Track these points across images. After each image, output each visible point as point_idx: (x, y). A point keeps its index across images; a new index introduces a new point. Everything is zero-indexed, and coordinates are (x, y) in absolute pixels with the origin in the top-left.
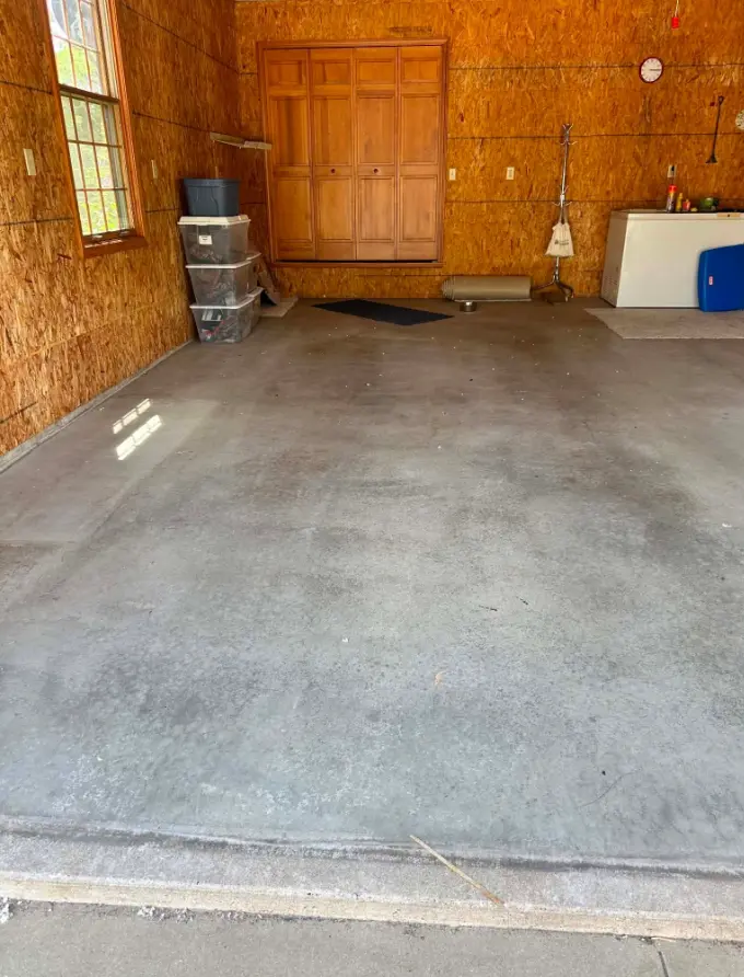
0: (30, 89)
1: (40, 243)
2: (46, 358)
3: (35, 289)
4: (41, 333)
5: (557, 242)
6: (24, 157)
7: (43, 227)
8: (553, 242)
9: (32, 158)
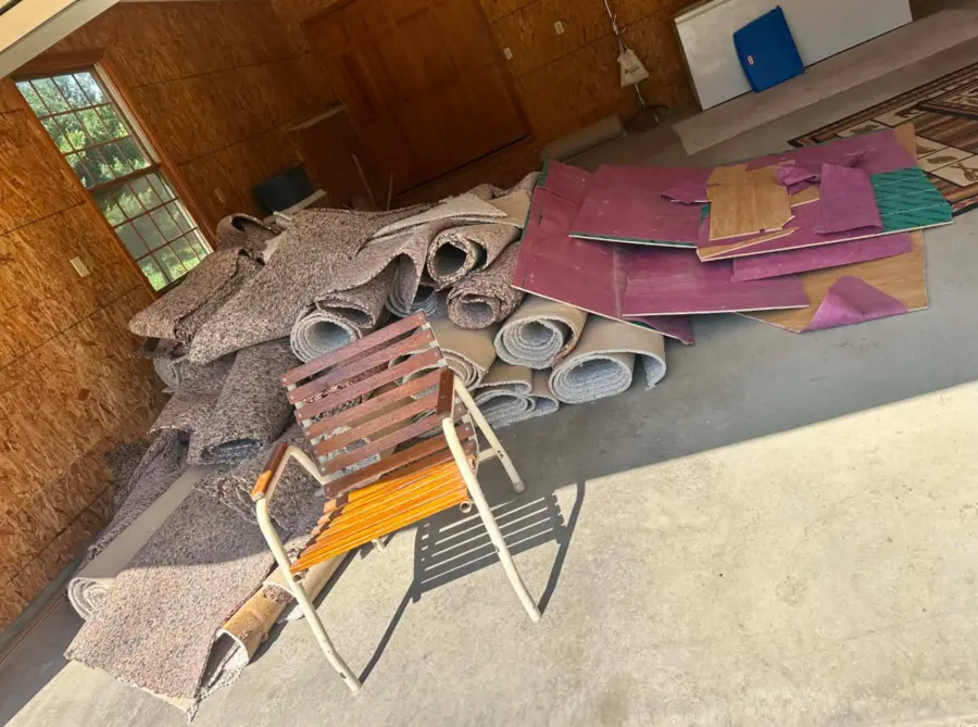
0: (61, 212)
1: (113, 321)
2: (150, 405)
3: (120, 359)
4: (138, 389)
5: (627, 72)
6: (72, 267)
7: (112, 309)
8: (623, 73)
9: (81, 263)
